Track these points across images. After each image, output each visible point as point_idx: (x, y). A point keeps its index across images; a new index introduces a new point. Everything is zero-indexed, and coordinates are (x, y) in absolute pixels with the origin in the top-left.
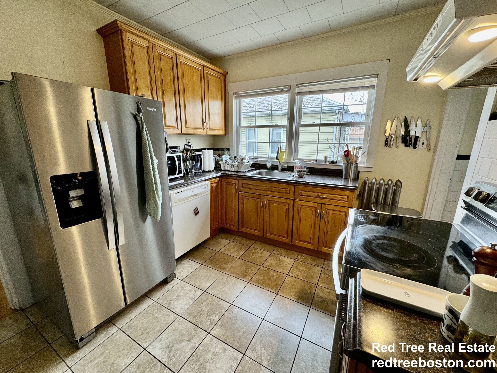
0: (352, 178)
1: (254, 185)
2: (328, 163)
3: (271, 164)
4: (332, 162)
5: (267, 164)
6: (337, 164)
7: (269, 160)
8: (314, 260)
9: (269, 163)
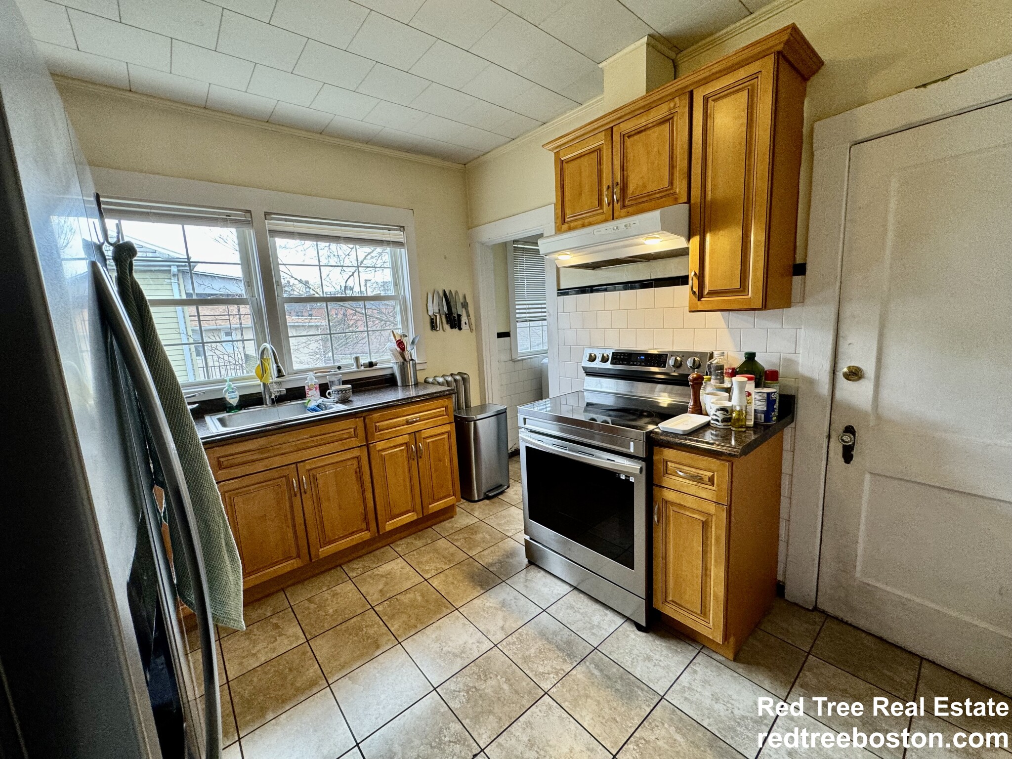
0: (413, 384)
1: (261, 450)
2: (362, 368)
3: (237, 394)
4: (371, 364)
5: (228, 396)
6: (378, 366)
7: (229, 386)
8: (420, 538)
9: (233, 392)
